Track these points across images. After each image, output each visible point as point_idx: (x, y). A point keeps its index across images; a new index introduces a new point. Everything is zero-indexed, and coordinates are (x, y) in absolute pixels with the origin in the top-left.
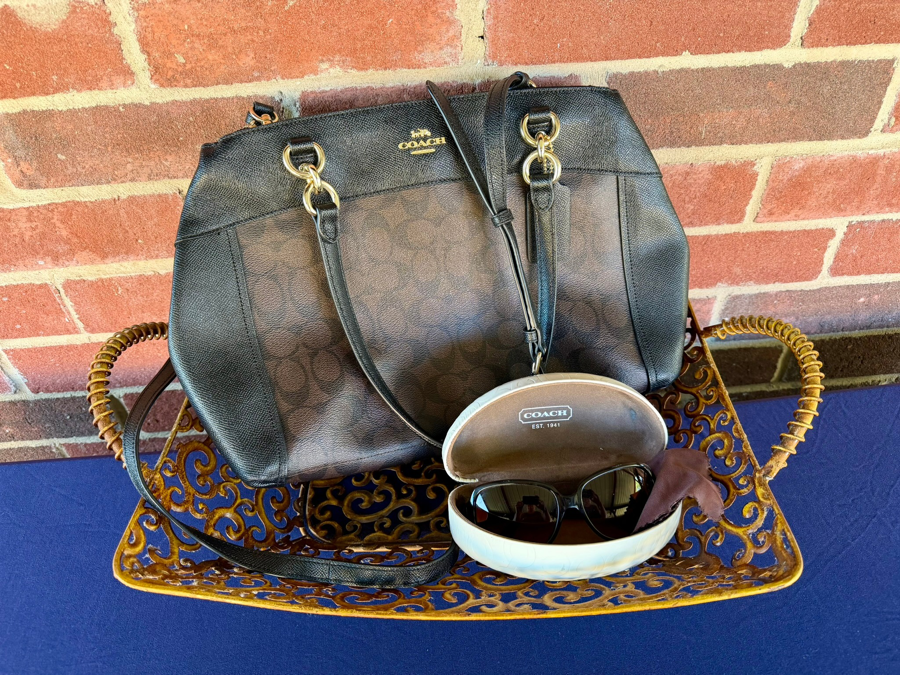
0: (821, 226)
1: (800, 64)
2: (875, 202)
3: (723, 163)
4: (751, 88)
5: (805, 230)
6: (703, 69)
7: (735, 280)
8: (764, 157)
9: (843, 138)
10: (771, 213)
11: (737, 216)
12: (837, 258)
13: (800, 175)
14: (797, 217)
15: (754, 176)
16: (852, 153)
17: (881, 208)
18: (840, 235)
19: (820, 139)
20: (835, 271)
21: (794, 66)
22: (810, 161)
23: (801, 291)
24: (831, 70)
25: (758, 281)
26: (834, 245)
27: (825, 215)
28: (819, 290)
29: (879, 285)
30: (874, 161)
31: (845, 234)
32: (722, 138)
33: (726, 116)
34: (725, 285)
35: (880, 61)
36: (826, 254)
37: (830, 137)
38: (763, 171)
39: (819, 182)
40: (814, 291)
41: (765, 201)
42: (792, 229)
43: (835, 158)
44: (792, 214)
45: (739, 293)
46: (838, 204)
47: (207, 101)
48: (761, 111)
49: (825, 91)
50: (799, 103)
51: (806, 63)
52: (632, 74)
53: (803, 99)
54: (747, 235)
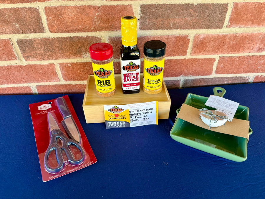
0: (211, 57)
1: (199, 4)
2: (227, 50)
3: (178, 35)
4: (185, 11)
5: (206, 59)
6: (169, 4)
7: (186, 75)
8: (191, 34)
9: (215, 29)
10: (195, 53)
11: (185, 53)
12: (217, 68)
13: (203, 40)
14: (203, 54)
15: (189, 40)
16: (218, 34)
17: (229, 52)
18: (217, 61)
19: (208, 29)
20: (217, 72)
21: (197, 4)
22: (205, 36)
23: (207, 78)
24: (209, 6)
25: (193, 75)
26: (215, 64)
27: (212, 54)
28: (213, 78)
29: (231, 78)
30: (225, 36)
31: (219, 60)
32: (177, 27)
33: (178, 20)
34: (183, 76)
35: (223, 4)
36: (213, 67)
37: (211, 29)
38: (191, 39)
39: (209, 43)
40: (211, 79)
41: (193, 48)
42: (202, 58)
43: (213, 35)
44: (202, 53)
45: (188, 79)
46: (215, 50)
47: (15, 9)
48: (189, 19)
49: (208, 13)
50: (200, 16)
51: (201, 4)
52: (148, 5)
53: (201, 15)
54: (188, 60)
